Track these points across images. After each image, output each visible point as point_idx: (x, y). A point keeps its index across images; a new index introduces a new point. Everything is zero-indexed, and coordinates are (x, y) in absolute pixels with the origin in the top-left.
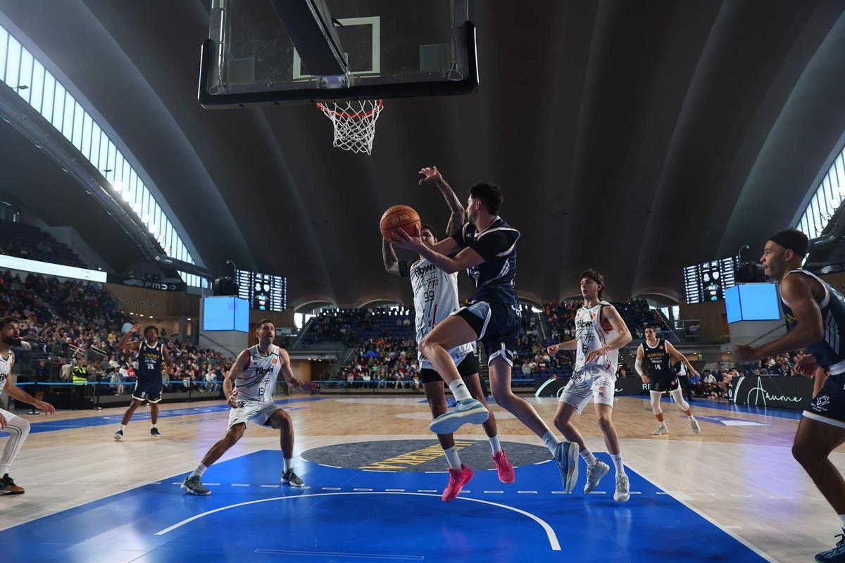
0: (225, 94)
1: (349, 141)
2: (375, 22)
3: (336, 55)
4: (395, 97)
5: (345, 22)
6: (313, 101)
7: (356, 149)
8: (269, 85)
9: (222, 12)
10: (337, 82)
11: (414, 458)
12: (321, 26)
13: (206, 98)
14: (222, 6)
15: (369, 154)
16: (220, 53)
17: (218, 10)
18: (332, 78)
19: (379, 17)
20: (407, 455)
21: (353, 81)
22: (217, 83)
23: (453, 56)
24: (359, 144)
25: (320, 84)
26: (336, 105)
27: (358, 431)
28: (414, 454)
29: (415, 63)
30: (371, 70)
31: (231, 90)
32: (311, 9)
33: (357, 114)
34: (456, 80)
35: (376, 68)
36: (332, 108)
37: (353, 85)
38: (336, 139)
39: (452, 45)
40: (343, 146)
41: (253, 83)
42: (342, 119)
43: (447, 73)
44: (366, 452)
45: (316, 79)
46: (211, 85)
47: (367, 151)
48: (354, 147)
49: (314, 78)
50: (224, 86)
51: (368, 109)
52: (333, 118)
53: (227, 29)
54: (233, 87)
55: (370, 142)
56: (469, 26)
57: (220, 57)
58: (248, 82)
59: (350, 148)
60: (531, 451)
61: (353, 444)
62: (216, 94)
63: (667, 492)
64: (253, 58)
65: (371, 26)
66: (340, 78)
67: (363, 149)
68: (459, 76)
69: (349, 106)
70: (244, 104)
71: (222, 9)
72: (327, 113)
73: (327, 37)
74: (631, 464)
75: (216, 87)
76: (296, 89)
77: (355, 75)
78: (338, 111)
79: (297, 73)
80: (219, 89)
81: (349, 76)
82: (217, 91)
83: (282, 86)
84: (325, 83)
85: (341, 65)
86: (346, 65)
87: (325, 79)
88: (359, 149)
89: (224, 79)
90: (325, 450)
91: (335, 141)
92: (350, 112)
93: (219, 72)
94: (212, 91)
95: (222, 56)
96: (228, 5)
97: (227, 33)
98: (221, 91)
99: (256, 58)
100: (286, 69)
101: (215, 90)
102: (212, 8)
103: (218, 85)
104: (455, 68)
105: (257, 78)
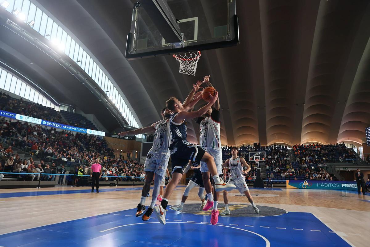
0: (136, 53)
2: (196, 19)
3: (176, 34)
5: (182, 21)
6: (171, 54)
7: (189, 74)
8: (152, 49)
13: (129, 56)
14: (136, 20)
15: (195, 75)
17: (134, 21)
18: (177, 43)
19: (198, 17)
22: (132, 50)
23: (228, 30)
30: (194, 39)
32: (163, 15)
33: (189, 58)
34: (229, 40)
35: (196, 38)
36: (179, 56)
37: (186, 46)
39: (228, 25)
40: (184, 72)
41: (146, 49)
42: (183, 61)
43: (225, 38)
45: (170, 45)
46: (130, 50)
47: (194, 74)
48: (188, 73)
49: (170, 44)
50: (135, 50)
51: (194, 56)
52: (180, 61)
53: (138, 27)
54: (139, 51)
55: (195, 70)
56: (235, 17)
57: (134, 39)
59: (187, 73)
61: (195, 204)
62: (132, 54)
64: (147, 39)
66: (180, 44)
67: (192, 73)
68: (230, 39)
69: (186, 55)
70: (142, 57)
71: (136, 21)
72: (178, 59)
73: (171, 27)
76: (163, 49)
77: (187, 42)
78: (182, 58)
79: (164, 43)
80: (133, 52)
81: (184, 42)
83: (158, 49)
84: (174, 46)
85: (179, 38)
86: (182, 38)
87: (174, 44)
89: (136, 48)
91: (180, 70)
92: (186, 58)
93: (134, 45)
94: (130, 53)
95: (135, 39)
96: (138, 19)
97: (138, 30)
98: (134, 53)
99: (148, 39)
100: (159, 42)
101: (132, 52)
102: (132, 20)
103: (133, 50)
104: (229, 35)
105: (148, 46)
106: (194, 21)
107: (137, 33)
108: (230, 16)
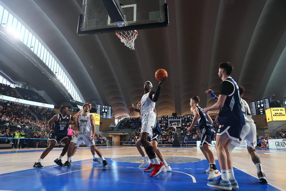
4: (141, 29)
6: (114, 32)
8: (100, 27)
10: (122, 24)
13: (80, 32)
14: (86, 4)
17: (85, 5)
18: (120, 23)
19: (136, 4)
23: (160, 15)
25: (116, 26)
26: (122, 33)
29: (148, 17)
30: (133, 21)
31: (87, 30)
33: (129, 36)
34: (161, 22)
35: (135, 20)
36: (121, 35)
37: (127, 25)
39: (160, 11)
41: (95, 27)
43: (158, 20)
44: (134, 159)
46: (81, 28)
47: (133, 49)
49: (114, 24)
50: (86, 28)
54: (88, 28)
55: (133, 45)
56: (166, 5)
58: (93, 27)
61: (130, 157)
62: (83, 30)
64: (95, 19)
69: (126, 34)
70: (91, 33)
71: (86, 5)
72: (119, 37)
76: (109, 28)
77: (128, 22)
78: (123, 36)
79: (109, 23)
81: (126, 23)
83: (104, 27)
84: (118, 25)
85: (123, 18)
88: (130, 48)
89: (86, 26)
92: (126, 36)
93: (84, 24)
94: (82, 30)
95: (85, 19)
96: (88, 4)
97: (87, 12)
99: (96, 19)
100: (106, 22)
101: (83, 29)
102: (83, 4)
103: (84, 28)
104: (161, 18)
105: (96, 25)
106: (134, 7)
107: (87, 15)
108: (161, 4)
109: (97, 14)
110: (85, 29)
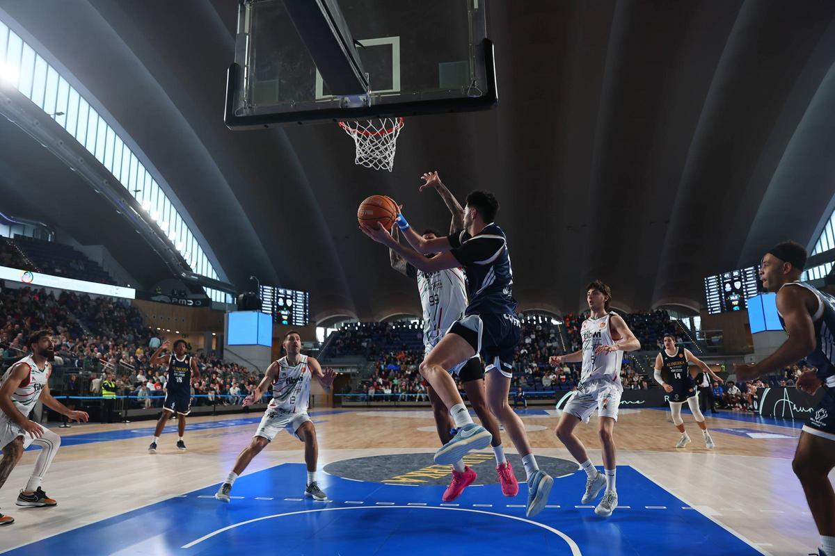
0: (251, 115)
1: (371, 158)
2: (395, 41)
3: (357, 75)
4: (415, 114)
5: (366, 43)
6: (335, 121)
7: (377, 167)
8: (292, 105)
9: (247, 36)
10: (359, 101)
11: (436, 471)
12: (343, 48)
13: (232, 119)
14: (247, 31)
15: (390, 171)
16: (245, 76)
17: (243, 35)
18: (354, 97)
19: (399, 37)
20: (429, 469)
21: (374, 100)
22: (242, 105)
23: (472, 73)
24: (380, 161)
25: (342, 104)
26: (357, 123)
27: (379, 444)
28: (434, 468)
29: (434, 81)
30: (392, 89)
31: (255, 113)
33: (378, 132)
34: (475, 96)
35: (397, 86)
36: (353, 126)
37: (374, 104)
38: (358, 156)
39: (472, 62)
40: (365, 163)
41: (277, 105)
42: (364, 137)
43: (466, 90)
44: (387, 466)
45: (338, 99)
46: (237, 106)
47: (388, 168)
48: (375, 165)
49: (336, 98)
50: (249, 107)
51: (389, 127)
52: (355, 136)
53: (252, 52)
54: (258, 109)
55: (391, 159)
56: (487, 44)
57: (245, 80)
58: (272, 103)
59: (371, 165)
60: (553, 465)
61: (375, 457)
62: (241, 115)
63: (694, 507)
64: (277, 80)
65: (391, 46)
66: (362, 98)
67: (384, 166)
68: (478, 93)
69: (371, 125)
70: (268, 125)
71: (247, 34)
72: (349, 131)
73: (348, 58)
74: (654, 478)
75: (242, 109)
76: (319, 108)
77: (376, 94)
78: (360, 129)
79: (319, 94)
80: (244, 110)
81: (370, 95)
82: (242, 113)
83: (305, 106)
84: (346, 102)
85: (363, 84)
86: (367, 85)
87: (347, 99)
88: (380, 166)
89: (249, 101)
90: (347, 463)
91: (357, 159)
92: (371, 130)
93: (245, 94)
94: (238, 113)
95: (247, 78)
96: (252, 29)
97: (252, 57)
98: (246, 113)
99: (280, 81)
100: (309, 89)
101: (241, 111)
102: (238, 33)
103: (244, 107)
104: (474, 85)
105: (281, 99)
107: (252, 66)
108: (473, 41)
109: (281, 63)
110: (248, 109)
